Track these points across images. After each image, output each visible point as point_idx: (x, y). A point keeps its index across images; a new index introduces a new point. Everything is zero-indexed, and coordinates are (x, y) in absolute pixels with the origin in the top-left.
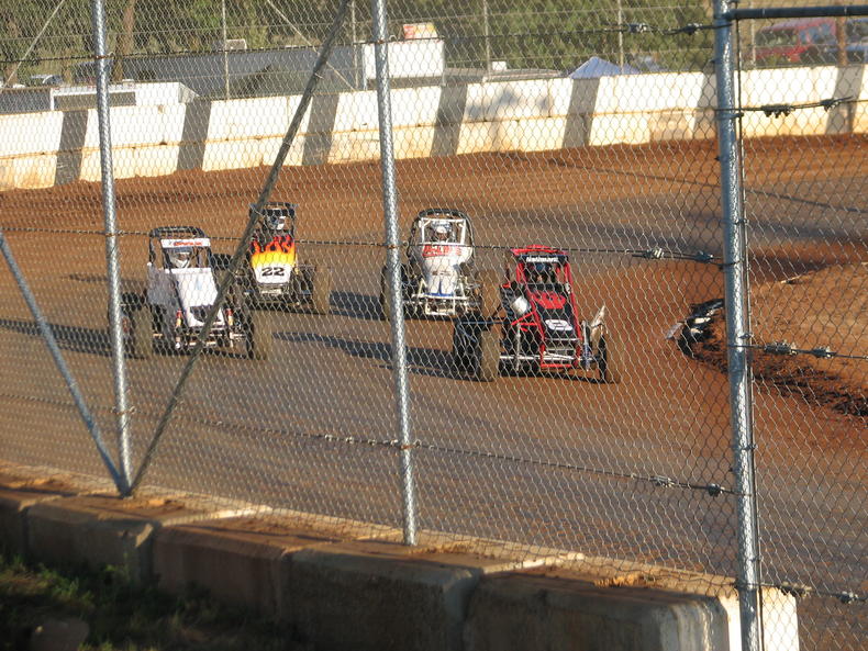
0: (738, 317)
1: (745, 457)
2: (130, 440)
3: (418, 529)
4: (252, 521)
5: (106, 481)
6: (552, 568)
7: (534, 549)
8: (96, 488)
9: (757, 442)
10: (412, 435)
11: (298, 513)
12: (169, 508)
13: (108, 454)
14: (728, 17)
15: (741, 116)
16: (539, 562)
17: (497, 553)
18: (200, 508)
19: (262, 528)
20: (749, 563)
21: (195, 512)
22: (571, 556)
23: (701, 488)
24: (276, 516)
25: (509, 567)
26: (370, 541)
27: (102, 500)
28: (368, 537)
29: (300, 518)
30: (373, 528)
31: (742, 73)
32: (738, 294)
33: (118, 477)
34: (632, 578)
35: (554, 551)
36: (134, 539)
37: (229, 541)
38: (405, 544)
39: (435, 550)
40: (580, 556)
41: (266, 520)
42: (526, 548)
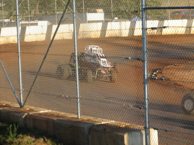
0: (146, 71)
1: (147, 101)
2: (23, 96)
3: (81, 116)
4: (47, 113)
5: (18, 104)
6: (108, 124)
7: (104, 120)
8: (15, 106)
11: (56, 112)
12: (30, 110)
13: (18, 99)
14: (144, 9)
15: (147, 29)
16: (105, 123)
17: (96, 120)
18: (37, 110)
19: (49, 115)
20: (147, 123)
21: (35, 111)
22: (112, 121)
23: (138, 107)
24: (52, 112)
25: (99, 123)
26: (71, 118)
27: (17, 108)
28: (70, 117)
29: (57, 113)
30: (71, 115)
31: (147, 21)
32: (146, 67)
33: (20, 104)
34: (123, 126)
35: (108, 120)
36: (22, 117)
37: (42, 117)
38: (78, 118)
39: (84, 120)
41: (50, 113)
42: (102, 119)
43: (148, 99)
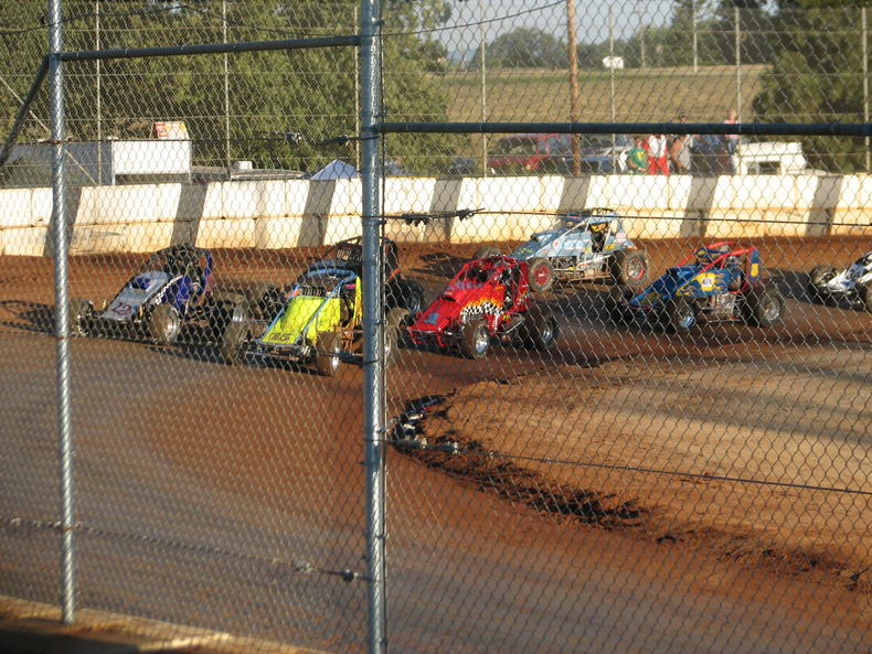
0: (375, 412)
1: (377, 544)
3: (76, 609)
6: (199, 647)
7: (183, 629)
9: (388, 531)
10: (74, 519)
14: (375, 130)
15: (384, 223)
16: (186, 642)
17: (148, 632)
20: (378, 646)
22: (217, 636)
23: (336, 574)
25: (158, 646)
26: (31, 619)
28: (29, 615)
30: (34, 606)
32: (376, 391)
35: (201, 631)
38: (62, 622)
39: (90, 629)
40: (225, 637)
42: (175, 627)
43: (381, 537)
